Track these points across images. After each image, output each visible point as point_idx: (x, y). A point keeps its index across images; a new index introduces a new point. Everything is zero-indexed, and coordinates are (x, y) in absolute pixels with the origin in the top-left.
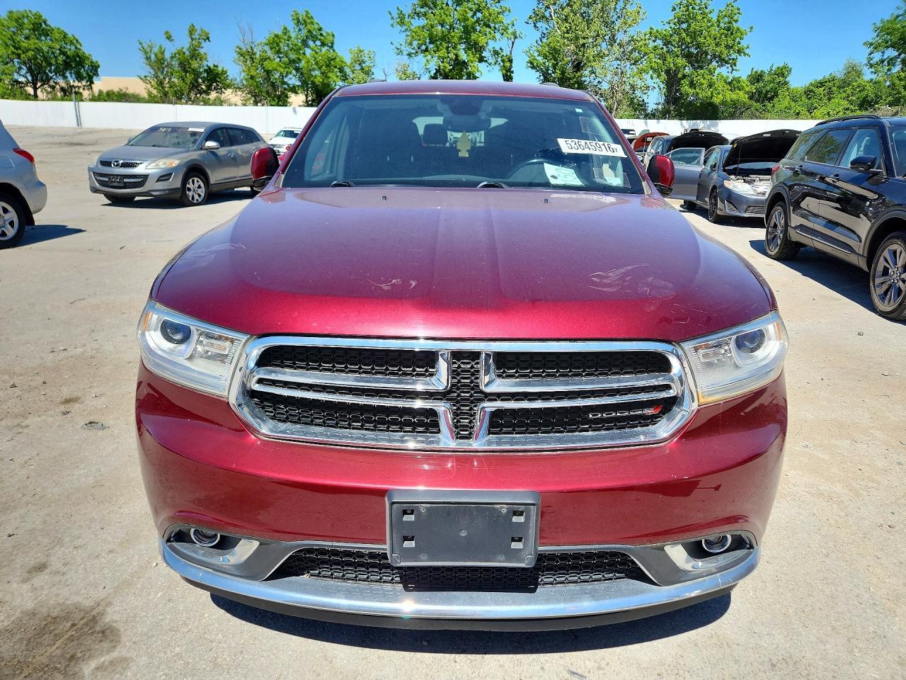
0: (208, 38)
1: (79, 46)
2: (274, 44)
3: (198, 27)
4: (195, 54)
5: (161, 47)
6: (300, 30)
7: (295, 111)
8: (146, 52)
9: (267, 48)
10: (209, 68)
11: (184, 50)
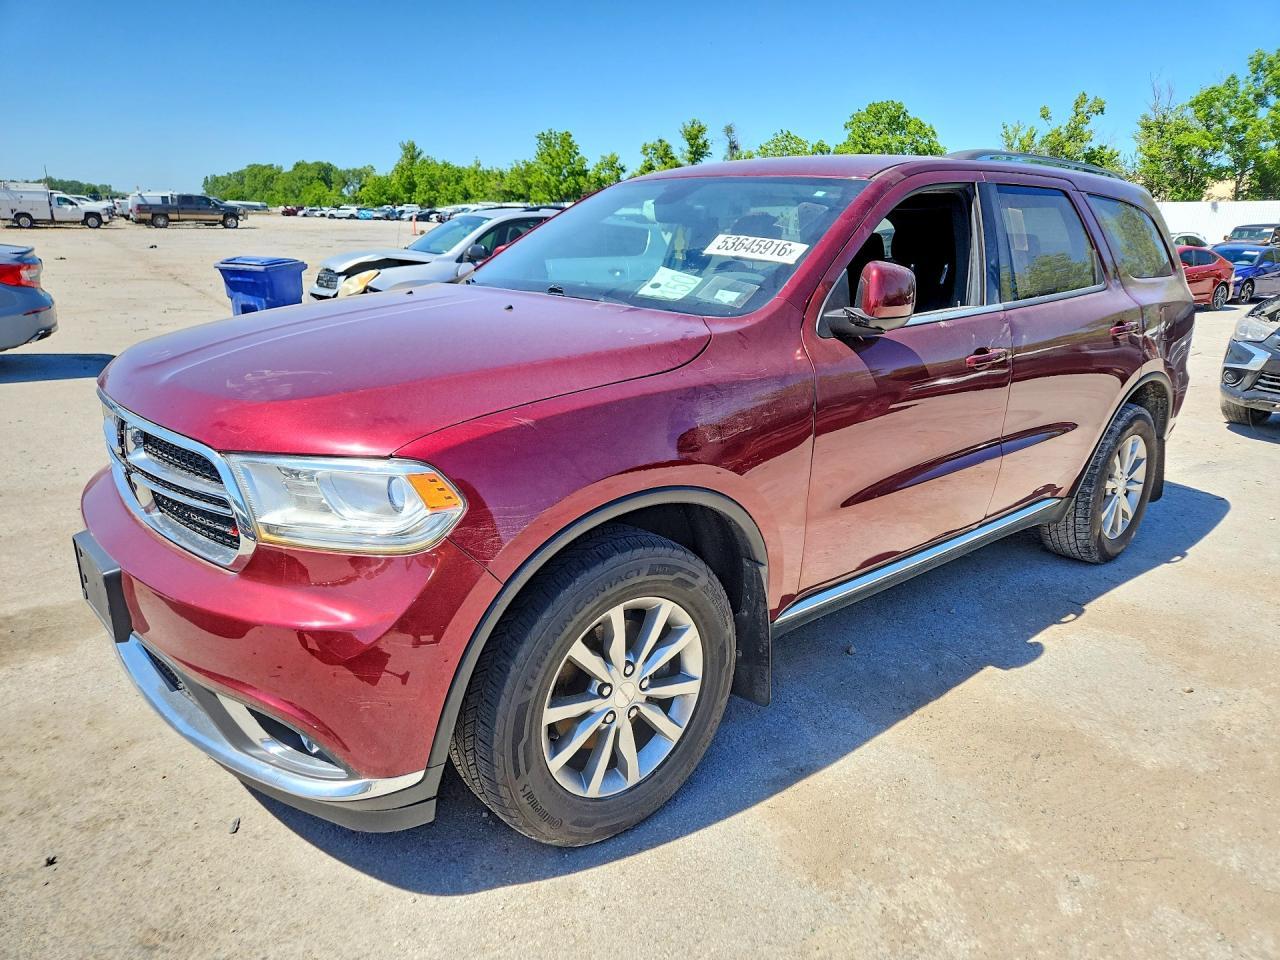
0: (1102, 110)
1: (933, 138)
2: (1205, 104)
3: (1090, 97)
4: (1075, 134)
5: (1031, 129)
6: (1257, 79)
7: (1214, 207)
8: (1008, 138)
9: (1189, 113)
10: (1093, 151)
11: (1062, 130)
